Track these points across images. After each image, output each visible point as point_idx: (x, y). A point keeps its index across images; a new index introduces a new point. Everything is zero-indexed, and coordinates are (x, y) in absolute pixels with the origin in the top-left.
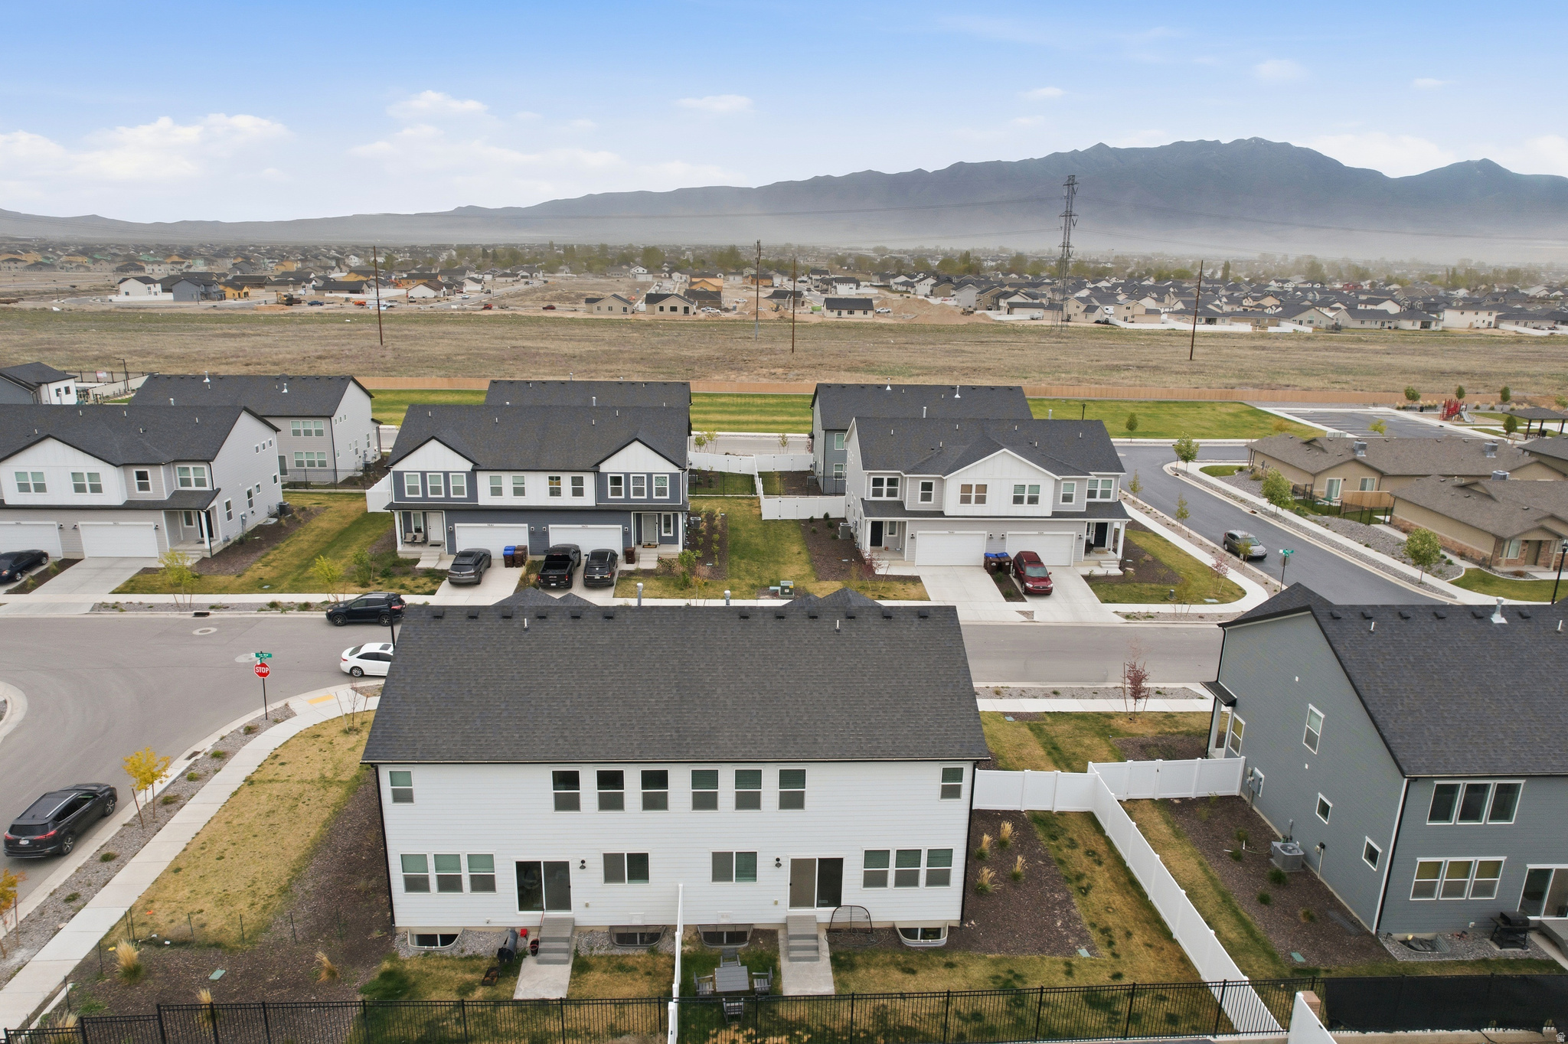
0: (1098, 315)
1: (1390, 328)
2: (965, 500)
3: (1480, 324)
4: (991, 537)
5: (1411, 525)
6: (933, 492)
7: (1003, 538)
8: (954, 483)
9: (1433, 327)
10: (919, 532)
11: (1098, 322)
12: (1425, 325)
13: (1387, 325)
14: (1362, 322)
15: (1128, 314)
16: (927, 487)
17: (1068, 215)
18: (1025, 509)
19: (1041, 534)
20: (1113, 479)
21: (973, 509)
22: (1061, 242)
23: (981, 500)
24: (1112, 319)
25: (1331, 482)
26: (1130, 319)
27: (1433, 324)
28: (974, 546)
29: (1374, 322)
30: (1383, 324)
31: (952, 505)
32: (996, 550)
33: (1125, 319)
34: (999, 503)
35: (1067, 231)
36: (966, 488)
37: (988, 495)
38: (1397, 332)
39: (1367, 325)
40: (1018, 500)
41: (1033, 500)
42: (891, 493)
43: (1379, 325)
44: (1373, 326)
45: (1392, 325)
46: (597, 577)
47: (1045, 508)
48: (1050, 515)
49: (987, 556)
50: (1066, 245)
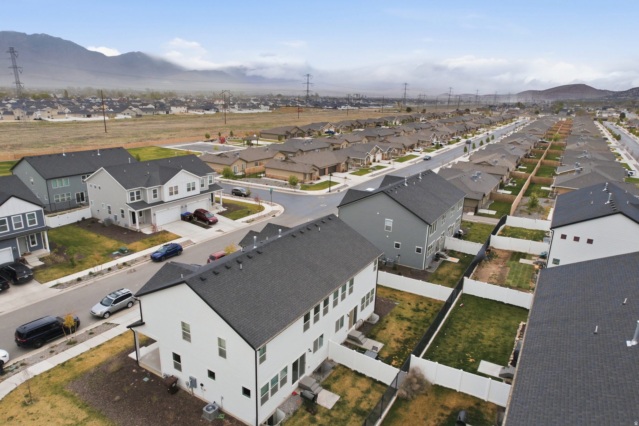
0: (34, 116)
1: (156, 114)
2: (171, 194)
3: (182, 111)
4: (182, 207)
5: (273, 176)
6: (157, 193)
7: (186, 206)
8: (166, 187)
9: (170, 113)
10: (156, 212)
11: (35, 119)
12: (167, 113)
13: (155, 113)
14: (146, 113)
15: (49, 115)
16: (155, 191)
17: (15, 67)
18: (192, 193)
19: (198, 201)
20: (212, 175)
21: (175, 197)
22: (14, 80)
23: (176, 193)
24: (42, 118)
25: (234, 167)
26: (50, 117)
27: (170, 112)
28: (176, 212)
29: (150, 113)
30: (153, 113)
31: (167, 197)
32: (184, 213)
33: (49, 117)
34: (183, 193)
35: (17, 76)
36: (171, 189)
37: (179, 190)
38: (159, 116)
39: (148, 114)
40: (189, 190)
41: (194, 189)
42: (138, 198)
43: (152, 114)
44: (150, 114)
45: (157, 113)
46: (26, 276)
47: (197, 191)
48: (199, 193)
49: (181, 215)
50: (18, 83)
